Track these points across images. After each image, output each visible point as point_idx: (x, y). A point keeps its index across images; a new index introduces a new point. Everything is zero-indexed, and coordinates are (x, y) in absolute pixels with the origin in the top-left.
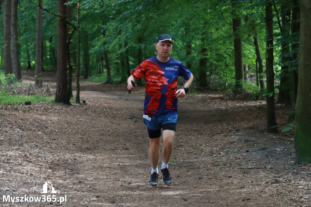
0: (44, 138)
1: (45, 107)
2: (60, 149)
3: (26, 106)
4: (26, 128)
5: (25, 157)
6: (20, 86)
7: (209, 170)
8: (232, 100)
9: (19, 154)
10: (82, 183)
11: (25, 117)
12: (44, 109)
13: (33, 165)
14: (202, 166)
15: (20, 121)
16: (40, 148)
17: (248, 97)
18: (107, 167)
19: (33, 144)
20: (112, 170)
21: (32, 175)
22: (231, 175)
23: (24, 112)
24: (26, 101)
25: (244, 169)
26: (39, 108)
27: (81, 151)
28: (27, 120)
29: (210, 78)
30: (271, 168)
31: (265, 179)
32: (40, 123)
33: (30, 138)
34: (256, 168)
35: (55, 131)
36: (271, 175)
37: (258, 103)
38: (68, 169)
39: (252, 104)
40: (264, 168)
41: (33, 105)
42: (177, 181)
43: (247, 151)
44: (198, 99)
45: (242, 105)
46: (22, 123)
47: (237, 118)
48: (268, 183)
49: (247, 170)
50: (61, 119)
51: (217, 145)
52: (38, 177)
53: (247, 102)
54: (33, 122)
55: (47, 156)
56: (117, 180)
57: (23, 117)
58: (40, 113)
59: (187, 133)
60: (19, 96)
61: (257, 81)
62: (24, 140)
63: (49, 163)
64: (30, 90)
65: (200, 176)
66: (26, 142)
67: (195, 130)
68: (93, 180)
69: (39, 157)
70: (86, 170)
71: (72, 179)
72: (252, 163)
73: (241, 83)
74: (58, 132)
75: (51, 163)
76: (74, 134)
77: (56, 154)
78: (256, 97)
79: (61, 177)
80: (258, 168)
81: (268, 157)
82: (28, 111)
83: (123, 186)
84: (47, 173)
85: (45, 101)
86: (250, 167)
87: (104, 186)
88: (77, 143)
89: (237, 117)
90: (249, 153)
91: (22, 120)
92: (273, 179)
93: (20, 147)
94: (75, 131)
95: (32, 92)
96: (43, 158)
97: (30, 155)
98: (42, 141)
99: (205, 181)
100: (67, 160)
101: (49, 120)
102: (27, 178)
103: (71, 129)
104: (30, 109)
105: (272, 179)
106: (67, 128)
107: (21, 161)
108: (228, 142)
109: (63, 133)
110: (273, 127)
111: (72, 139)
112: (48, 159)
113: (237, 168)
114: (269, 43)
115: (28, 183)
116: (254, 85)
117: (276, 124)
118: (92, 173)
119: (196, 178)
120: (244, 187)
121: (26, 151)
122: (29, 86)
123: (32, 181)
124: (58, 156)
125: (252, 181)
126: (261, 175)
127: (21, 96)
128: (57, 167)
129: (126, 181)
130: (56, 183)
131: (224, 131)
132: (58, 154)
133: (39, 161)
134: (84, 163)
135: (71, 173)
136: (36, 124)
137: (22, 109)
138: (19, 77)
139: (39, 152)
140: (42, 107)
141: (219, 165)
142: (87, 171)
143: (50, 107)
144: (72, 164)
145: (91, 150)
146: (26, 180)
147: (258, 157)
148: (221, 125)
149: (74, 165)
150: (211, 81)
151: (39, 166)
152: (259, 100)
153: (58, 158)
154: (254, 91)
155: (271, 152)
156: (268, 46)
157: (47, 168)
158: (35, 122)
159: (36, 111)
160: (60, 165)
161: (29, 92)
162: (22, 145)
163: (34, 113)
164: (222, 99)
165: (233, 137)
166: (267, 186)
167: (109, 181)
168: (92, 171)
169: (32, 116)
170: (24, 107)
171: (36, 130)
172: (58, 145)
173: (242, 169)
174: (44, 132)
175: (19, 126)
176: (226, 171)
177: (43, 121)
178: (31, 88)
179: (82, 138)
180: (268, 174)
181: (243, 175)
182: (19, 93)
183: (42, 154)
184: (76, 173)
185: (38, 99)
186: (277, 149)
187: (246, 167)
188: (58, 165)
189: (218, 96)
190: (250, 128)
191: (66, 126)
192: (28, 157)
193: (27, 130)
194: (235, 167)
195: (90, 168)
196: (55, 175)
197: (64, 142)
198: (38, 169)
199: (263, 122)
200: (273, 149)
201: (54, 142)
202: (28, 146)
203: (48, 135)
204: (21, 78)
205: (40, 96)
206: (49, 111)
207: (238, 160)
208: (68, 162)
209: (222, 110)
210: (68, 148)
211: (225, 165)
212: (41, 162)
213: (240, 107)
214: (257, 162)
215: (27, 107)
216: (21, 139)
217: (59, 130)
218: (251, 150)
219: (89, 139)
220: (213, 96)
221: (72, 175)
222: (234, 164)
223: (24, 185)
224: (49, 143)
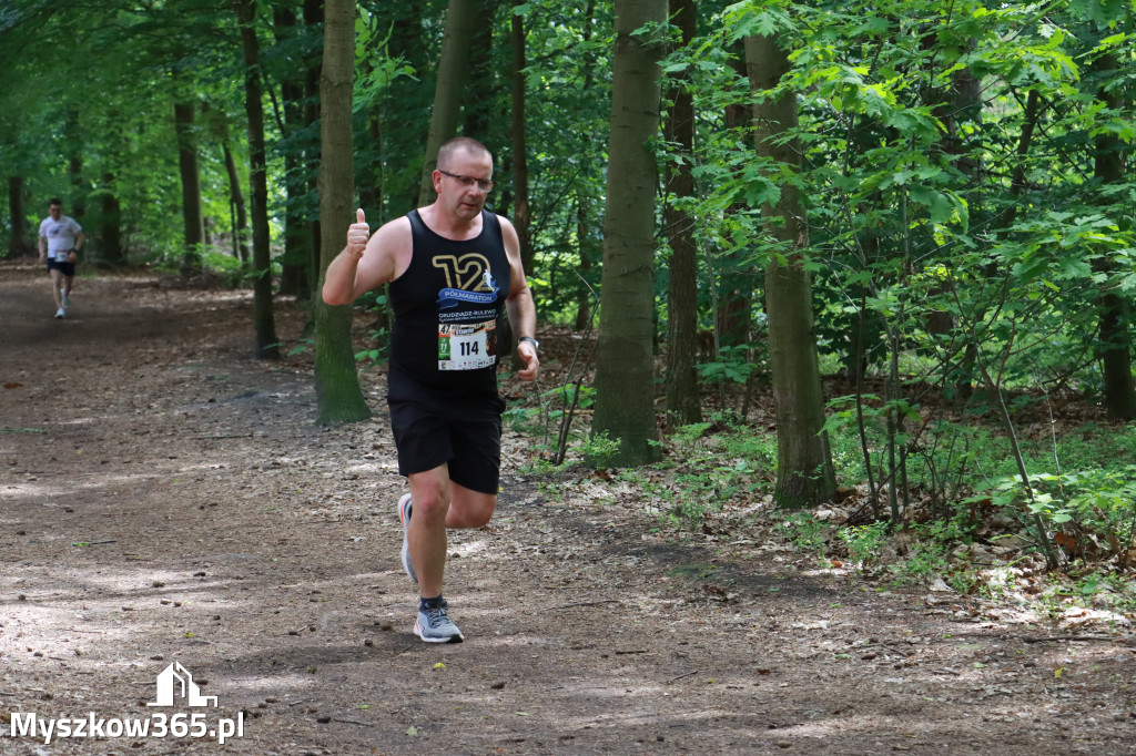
7: (125, 445)
8: (179, 289)
14: (109, 433)
17: (215, 282)
22: (175, 454)
25: (204, 439)
29: (128, 240)
30: (264, 437)
31: (252, 459)
34: (231, 437)
36: (263, 451)
37: (236, 296)
39: (226, 297)
40: (250, 436)
42: (49, 470)
43: (211, 401)
44: (100, 287)
45: (201, 299)
47: (190, 328)
48: (258, 468)
51: (145, 387)
53: (212, 293)
59: (75, 363)
61: (235, 247)
65: (103, 457)
67: (94, 357)
72: (222, 426)
73: (199, 250)
78: (233, 283)
80: (235, 437)
81: (257, 411)
86: (218, 435)
89: (191, 325)
90: (216, 405)
92: (268, 461)
99: (115, 469)
105: (265, 460)
108: (169, 381)
110: (269, 346)
113: (188, 437)
114: (258, 158)
116: (228, 255)
117: (277, 341)
119: (95, 461)
120: (203, 479)
125: (221, 464)
126: (243, 452)
131: (160, 356)
141: (148, 432)
147: (237, 413)
148: (154, 344)
150: (132, 248)
152: (239, 289)
154: (227, 269)
155: (264, 401)
156: (253, 166)
164: (156, 286)
165: (179, 370)
166: (256, 475)
173: (200, 439)
176: (164, 445)
180: (256, 449)
181: (201, 452)
186: (278, 394)
187: (209, 436)
189: (146, 280)
190: (221, 351)
194: (184, 435)
199: (248, 335)
200: (268, 394)
207: (190, 421)
209: (155, 312)
211: (161, 432)
213: (198, 304)
214: (234, 423)
218: (219, 396)
220: (136, 280)
222: (182, 429)
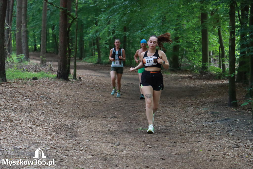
0: (49, 107)
1: (49, 82)
2: (61, 116)
3: (33, 81)
4: (34, 98)
5: (34, 122)
6: (28, 65)
7: (182, 136)
8: (199, 79)
9: (29, 119)
10: (80, 144)
11: (33, 89)
12: (48, 83)
13: (41, 129)
14: (176, 132)
15: (29, 92)
16: (46, 115)
17: (212, 77)
18: (100, 132)
19: (40, 112)
20: (104, 134)
21: (40, 136)
22: (200, 140)
23: (32, 85)
24: (33, 77)
25: (210, 135)
26: (44, 83)
27: (79, 118)
28: (35, 92)
29: (181, 61)
30: (232, 135)
31: (228, 144)
32: (45, 95)
33: (37, 106)
34: (220, 135)
35: (57, 102)
36: (232, 141)
37: (220, 82)
38: (68, 132)
39: (215, 82)
40: (227, 135)
41: (39, 80)
42: (156, 144)
43: (213, 121)
44: (171, 78)
45: (207, 83)
46: (31, 94)
47: (203, 94)
48: (231, 147)
49: (213, 136)
50: (61, 92)
51: (188, 115)
52: (45, 138)
53: (211, 81)
54: (40, 94)
55: (51, 122)
56: (107, 142)
57: (32, 90)
58: (45, 87)
59: (163, 105)
60: (28, 72)
61: (220, 64)
62: (33, 108)
63: (53, 127)
64: (36, 68)
65: (175, 140)
66: (35, 110)
67: (169, 103)
68: (88, 142)
69: (45, 122)
70: (82, 134)
71: (72, 140)
72: (217, 131)
73: (207, 65)
74: (59, 103)
75: (54, 127)
76: (73, 104)
77: (58, 120)
78: (219, 77)
79: (63, 138)
80: (222, 135)
81: (230, 126)
82: (35, 85)
83: (112, 147)
84: (51, 135)
85: (48, 77)
86: (216, 134)
87: (98, 147)
88: (75, 111)
89: (204, 93)
90: (214, 123)
91: (31, 92)
92: (235, 144)
93: (29, 114)
94: (73, 102)
95: (38, 69)
96: (48, 123)
97: (38, 120)
98: (47, 109)
99: (179, 145)
100: (68, 125)
101: (52, 93)
102: (36, 139)
103: (70, 100)
104: (36, 83)
105: (233, 144)
106: (66, 100)
107: (31, 125)
108: (197, 113)
109: (63, 103)
110: (234, 102)
111: (71, 108)
112: (53, 124)
113: (204, 134)
114: (232, 33)
115: (36, 143)
116: (217, 67)
117: (236, 99)
118: (88, 136)
119: (172, 142)
120: (211, 150)
121: (35, 117)
122: (36, 65)
123: (39, 141)
124: (60, 122)
125: (217, 145)
126: (225, 141)
127: (29, 72)
128: (59, 131)
129: (115, 144)
130: (59, 143)
131: (193, 104)
132: (60, 120)
133: (45, 126)
134: (81, 128)
135: (70, 135)
136: (42, 95)
137: (30, 83)
138: (27, 57)
139: (45, 118)
140: (46, 82)
141: (190, 132)
142: (84, 134)
143: (52, 82)
144: (71, 128)
145: (87, 117)
146: (35, 140)
147: (222, 126)
148: (191, 99)
149: (73, 129)
150: (182, 64)
151: (45, 129)
152: (221, 80)
153: (60, 123)
154: (217, 72)
155: (233, 122)
156: (231, 35)
157: (51, 131)
158: (41, 94)
159: (42, 85)
160: (62, 129)
161: (36, 69)
162: (31, 112)
163: (40, 86)
164: (191, 78)
165: (201, 109)
166: (230, 150)
167: (101, 143)
168: (88, 135)
169: (39, 89)
170: (32, 82)
171: (42, 101)
172: (60, 113)
173: (209, 135)
174: (49, 102)
175: (28, 97)
176: (196, 137)
177: (47, 93)
178: (37, 66)
179: (79, 108)
180: (230, 140)
181: (210, 140)
182: (27, 70)
183: (48, 120)
184: (75, 136)
185: (43, 75)
186: (237, 120)
187: (212, 134)
188: (60, 129)
189: (187, 75)
190: (215, 102)
191: (66, 97)
192: (36, 122)
193: (35, 100)
194: (203, 133)
195: (86, 132)
196: (58, 137)
197: (65, 111)
198: (44, 132)
199: (225, 98)
200: (234, 119)
201: (57, 110)
202: (36, 113)
203: (52, 105)
204: (29, 58)
205: (45, 73)
206: (52, 85)
207: (205, 128)
208: (68, 127)
209: (191, 87)
210: (68, 115)
211: (195, 132)
212: (47, 126)
213: (206, 85)
214: (221, 130)
215: (35, 81)
216: (31, 108)
217: (60, 100)
218: (216, 120)
219: (85, 109)
220: (184, 75)
221: (72, 137)
222: (202, 131)
223: (33, 145)
224: (53, 111)
